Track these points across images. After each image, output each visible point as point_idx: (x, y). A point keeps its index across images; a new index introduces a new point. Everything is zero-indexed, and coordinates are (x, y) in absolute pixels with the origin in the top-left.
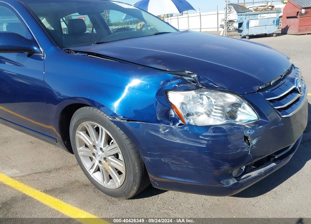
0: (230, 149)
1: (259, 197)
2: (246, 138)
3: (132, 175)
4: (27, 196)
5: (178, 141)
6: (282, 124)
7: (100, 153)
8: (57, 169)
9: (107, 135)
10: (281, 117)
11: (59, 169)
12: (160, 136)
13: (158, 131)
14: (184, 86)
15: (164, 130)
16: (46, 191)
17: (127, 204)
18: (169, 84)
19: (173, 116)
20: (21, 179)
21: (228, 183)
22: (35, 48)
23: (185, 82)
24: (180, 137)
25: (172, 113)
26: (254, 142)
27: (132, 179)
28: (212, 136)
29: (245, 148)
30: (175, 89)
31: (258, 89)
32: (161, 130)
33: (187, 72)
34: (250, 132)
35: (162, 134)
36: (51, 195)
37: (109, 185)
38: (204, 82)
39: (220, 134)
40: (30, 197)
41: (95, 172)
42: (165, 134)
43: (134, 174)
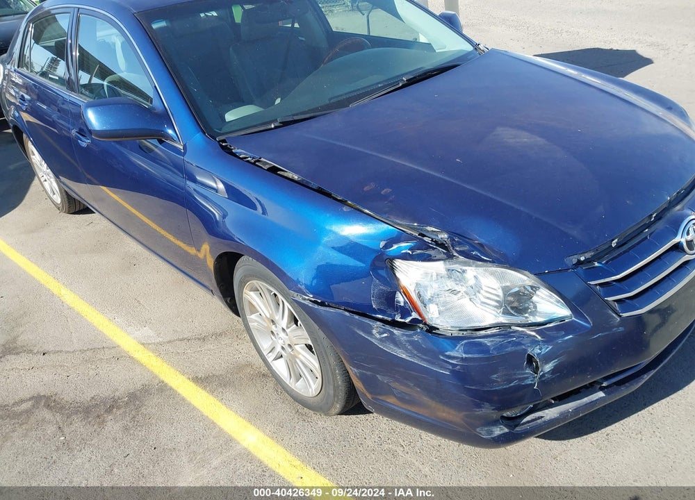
1: (571, 441)
2: (530, 359)
3: (332, 387)
4: (166, 385)
5: (404, 356)
6: (621, 329)
7: (282, 335)
8: (218, 335)
9: (291, 314)
10: (620, 316)
11: (221, 335)
12: (373, 341)
13: (370, 334)
14: (422, 252)
15: (381, 333)
16: (197, 380)
17: (328, 423)
18: (395, 247)
19: (402, 304)
20: (157, 348)
21: (491, 432)
23: (427, 246)
24: (406, 350)
25: (400, 299)
26: (548, 367)
27: (332, 392)
28: (462, 359)
29: (527, 378)
30: (405, 257)
31: (575, 261)
32: (374, 332)
33: (429, 228)
34: (540, 349)
35: (376, 339)
36: (205, 388)
37: (298, 387)
38: (461, 249)
39: (476, 356)
40: (171, 389)
41: (276, 359)
42: (381, 340)
43: (334, 386)
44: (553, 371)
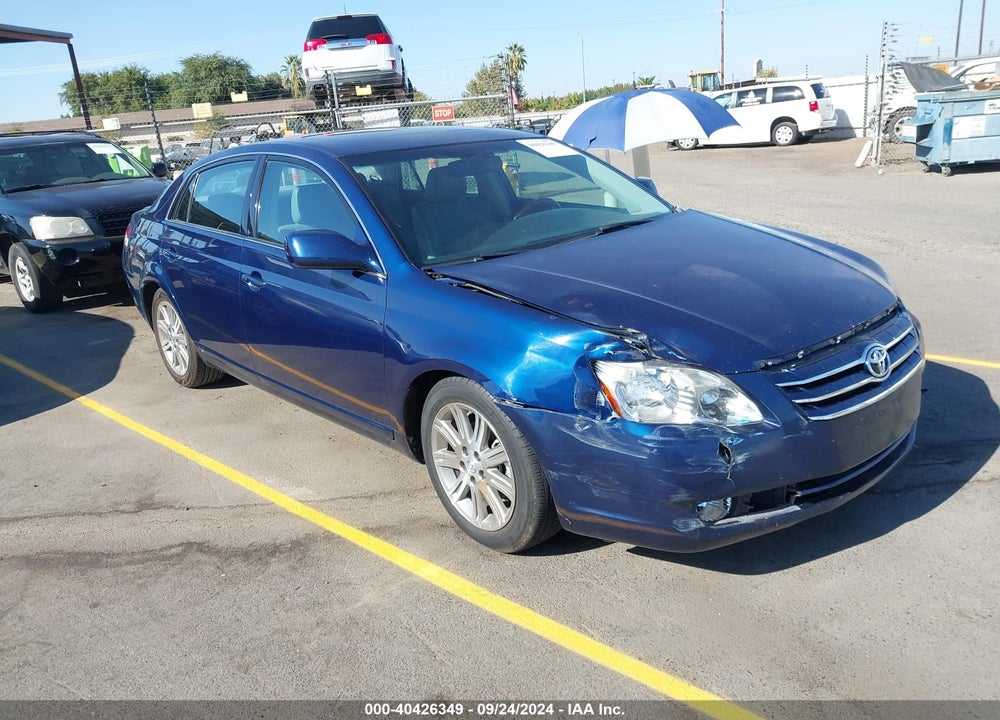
0: (689, 465)
1: (773, 574)
2: (723, 450)
3: (526, 504)
4: (333, 534)
5: (604, 447)
6: (810, 433)
7: (474, 461)
8: (386, 494)
9: (488, 429)
10: (808, 420)
11: (390, 493)
12: (575, 435)
13: (573, 428)
14: (623, 354)
15: (582, 426)
16: (367, 530)
18: (598, 348)
19: (603, 404)
20: (318, 505)
21: (687, 526)
22: (373, 263)
23: (627, 347)
24: (607, 440)
25: (602, 398)
26: (740, 459)
27: (525, 511)
28: (662, 442)
29: (720, 467)
30: (608, 358)
31: (763, 365)
32: (577, 425)
33: (630, 330)
34: (732, 440)
35: (578, 433)
36: (378, 536)
37: (484, 524)
38: (659, 349)
39: (672, 439)
40: (339, 537)
41: (461, 498)
42: (583, 434)
43: (529, 502)
44: (745, 463)
